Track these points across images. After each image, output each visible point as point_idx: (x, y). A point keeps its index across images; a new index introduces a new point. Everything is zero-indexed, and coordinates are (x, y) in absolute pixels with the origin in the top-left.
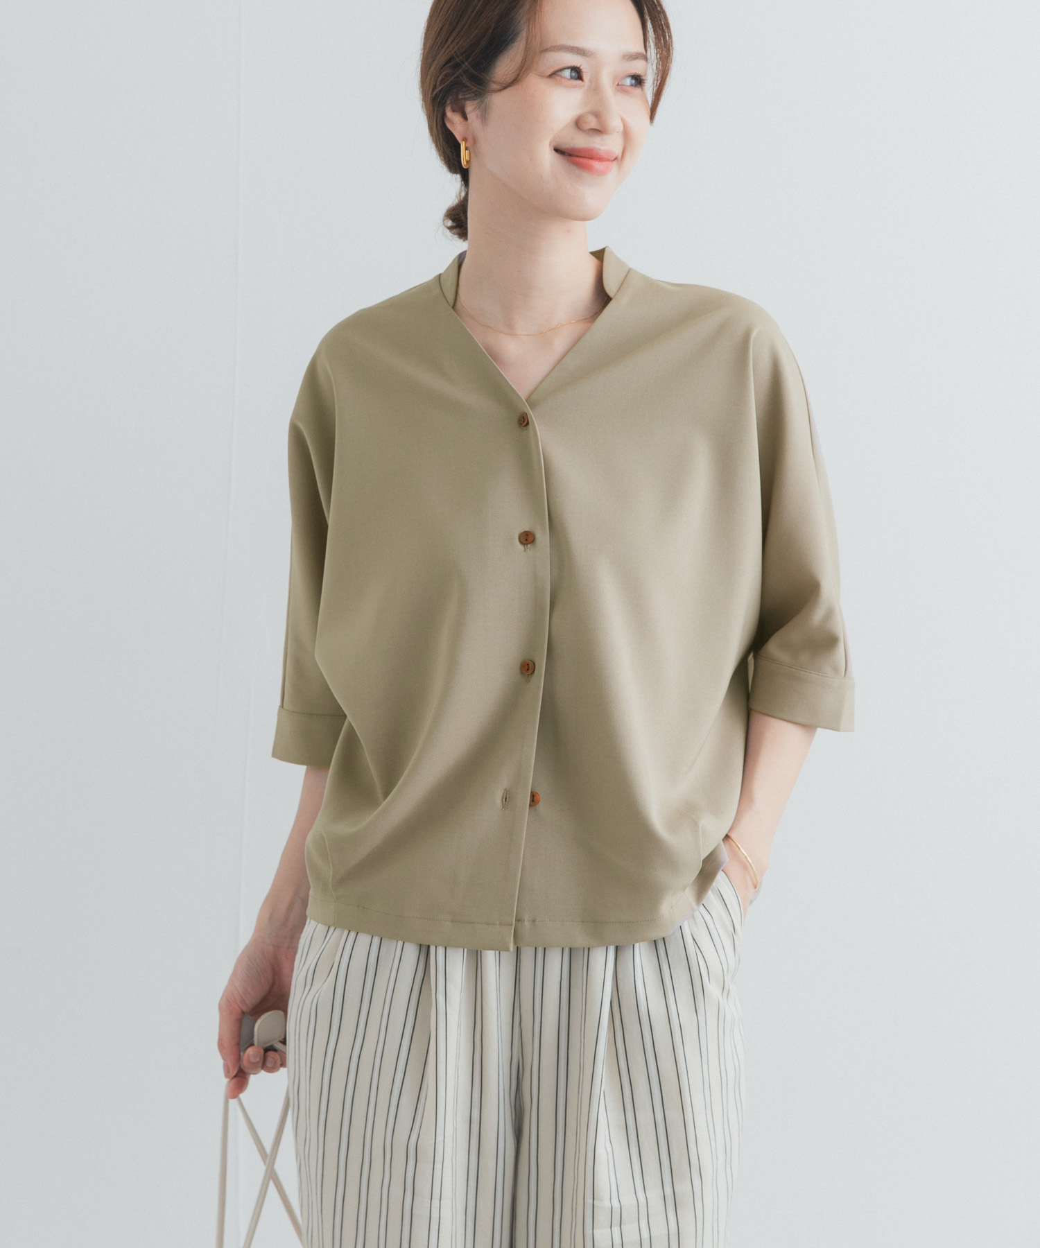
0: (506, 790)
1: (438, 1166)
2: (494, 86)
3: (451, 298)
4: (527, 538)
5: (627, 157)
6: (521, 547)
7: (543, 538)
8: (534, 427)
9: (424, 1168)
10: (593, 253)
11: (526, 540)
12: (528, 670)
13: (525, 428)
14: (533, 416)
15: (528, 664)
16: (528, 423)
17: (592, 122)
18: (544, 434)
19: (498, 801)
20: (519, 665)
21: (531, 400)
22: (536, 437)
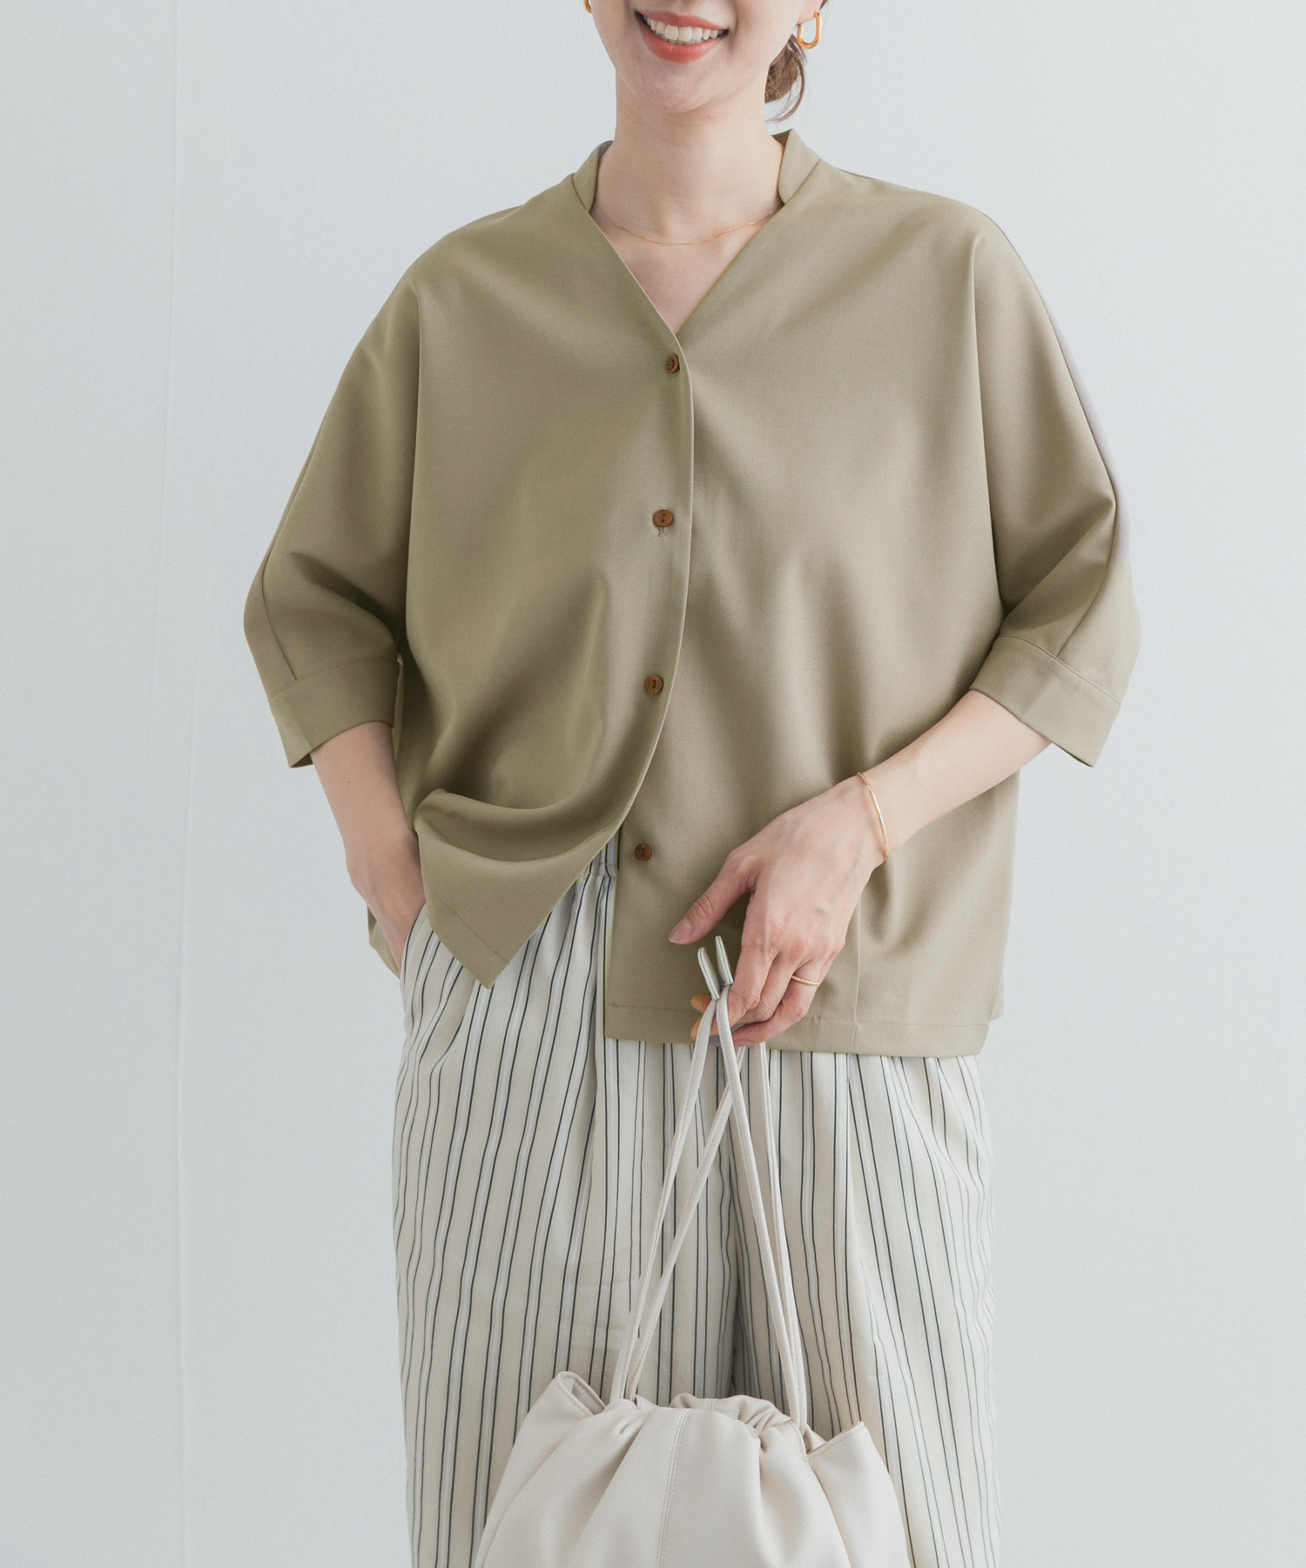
1: (605, 1288)
3: (588, 200)
4: (664, 519)
5: (742, 31)
6: (655, 531)
7: (684, 519)
8: (686, 374)
11: (663, 521)
12: (654, 687)
13: (674, 375)
15: (654, 681)
16: (678, 368)
18: (698, 384)
20: (643, 681)
21: (684, 333)
22: (687, 385)
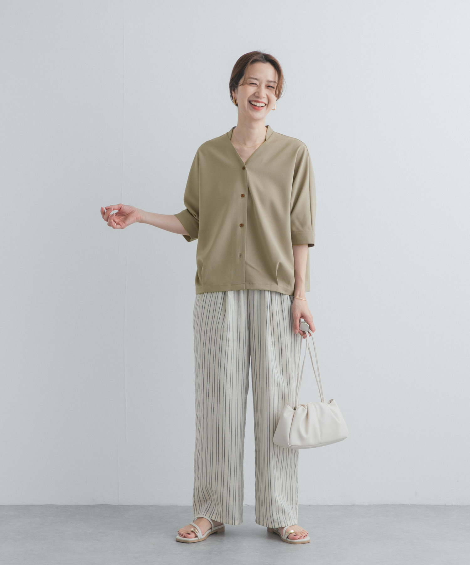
0: (240, 254)
1: (228, 333)
2: (239, 85)
3: (230, 138)
4: (243, 196)
6: (241, 198)
7: (246, 195)
8: (246, 171)
9: (225, 333)
10: (266, 126)
12: (241, 226)
13: (244, 170)
14: (246, 167)
15: (241, 224)
17: (257, 94)
18: (248, 172)
19: (239, 256)
20: (239, 225)
21: (246, 163)
22: (246, 172)
